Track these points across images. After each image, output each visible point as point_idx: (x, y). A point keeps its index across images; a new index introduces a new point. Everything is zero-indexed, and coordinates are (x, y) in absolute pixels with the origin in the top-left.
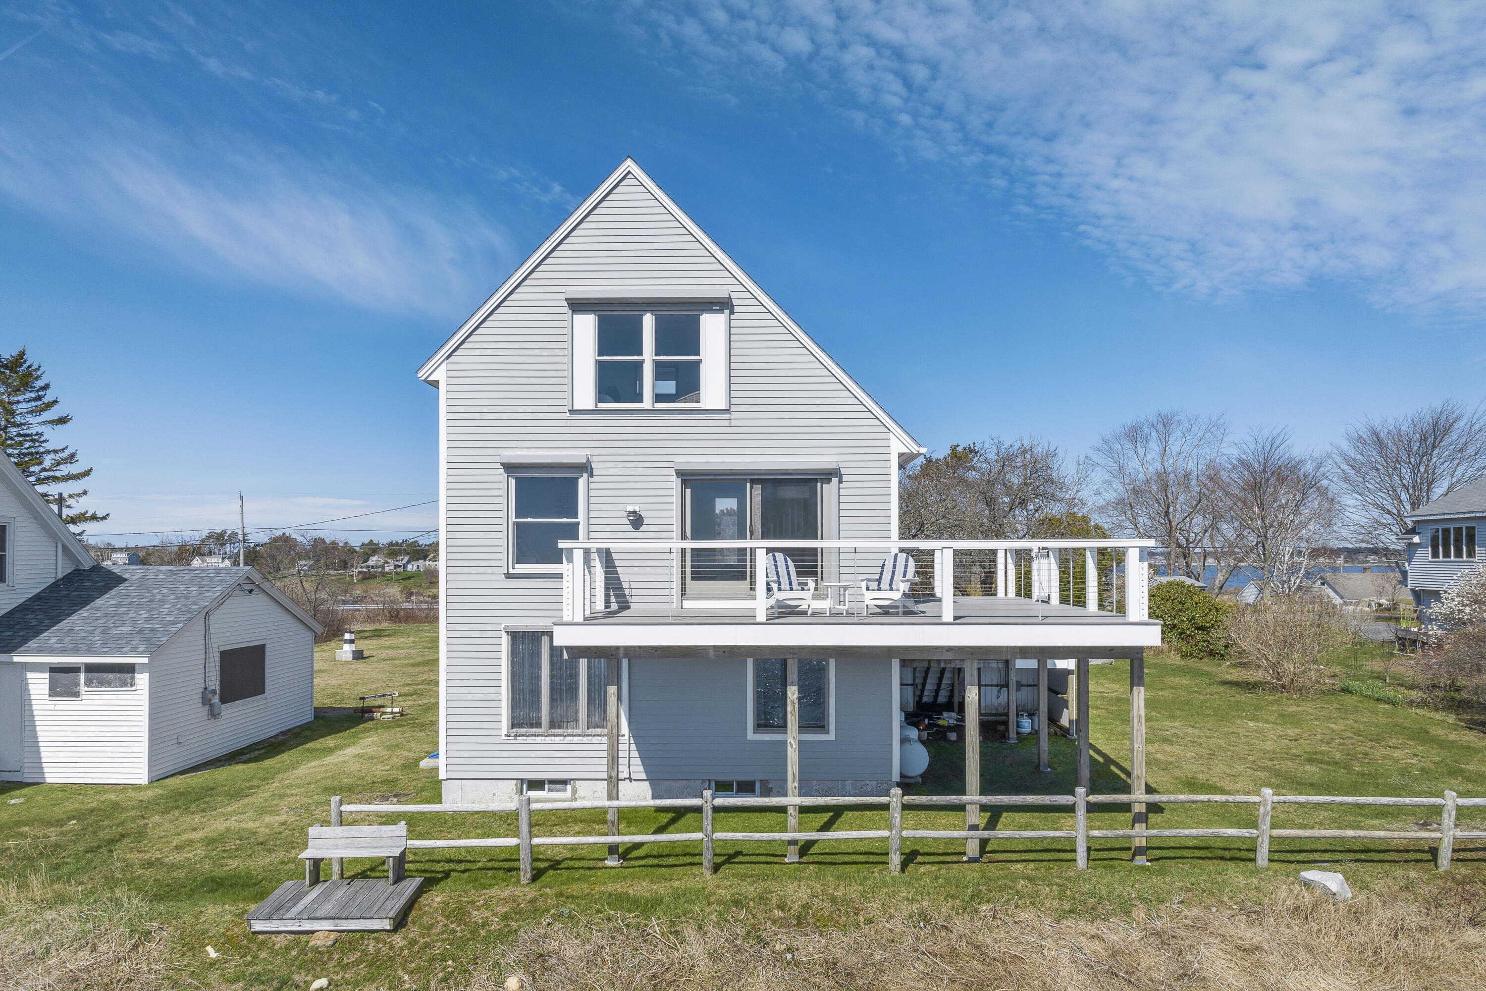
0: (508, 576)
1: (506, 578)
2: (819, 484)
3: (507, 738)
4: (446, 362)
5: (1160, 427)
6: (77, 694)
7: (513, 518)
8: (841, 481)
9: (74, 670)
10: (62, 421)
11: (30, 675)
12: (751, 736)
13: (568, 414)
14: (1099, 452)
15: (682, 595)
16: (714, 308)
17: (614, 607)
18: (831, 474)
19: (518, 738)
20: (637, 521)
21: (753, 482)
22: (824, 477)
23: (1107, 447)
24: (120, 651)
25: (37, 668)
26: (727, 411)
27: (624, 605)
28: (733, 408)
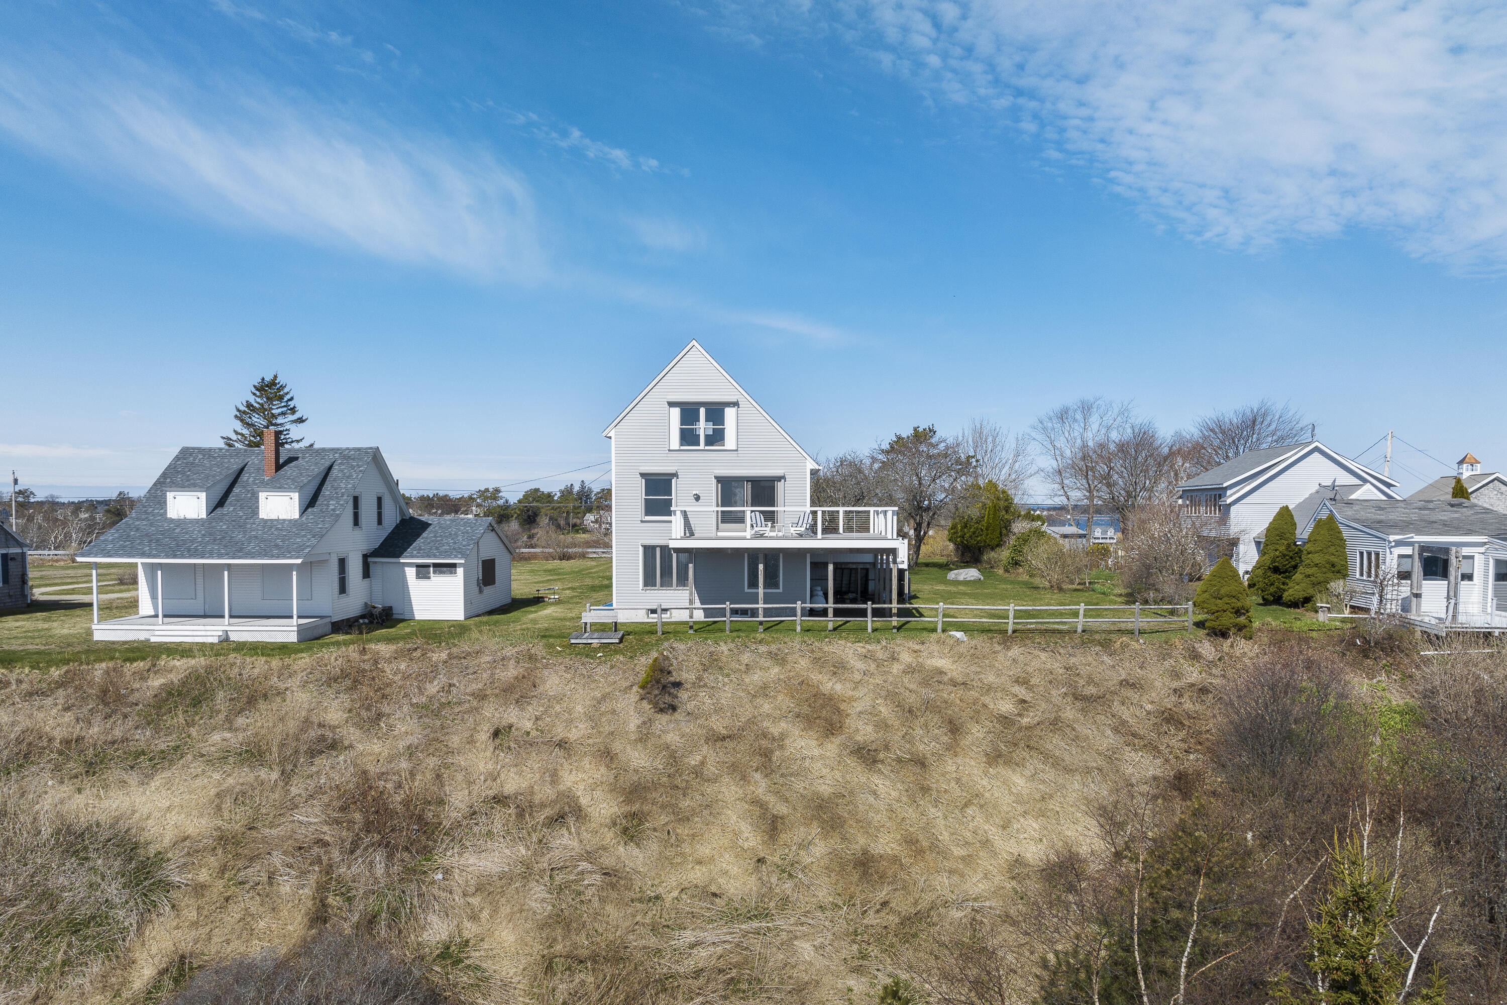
0: (642, 521)
2: (776, 482)
3: (641, 591)
4: (614, 429)
6: (429, 578)
7: (644, 497)
8: (786, 481)
9: (427, 566)
10: (301, 420)
11: (406, 569)
12: (746, 590)
13: (667, 451)
15: (717, 529)
16: (731, 406)
17: (688, 535)
18: (781, 478)
19: (648, 591)
20: (697, 498)
21: (748, 481)
22: (778, 479)
24: (449, 557)
25: (410, 565)
26: (737, 450)
27: (692, 534)
28: (739, 449)
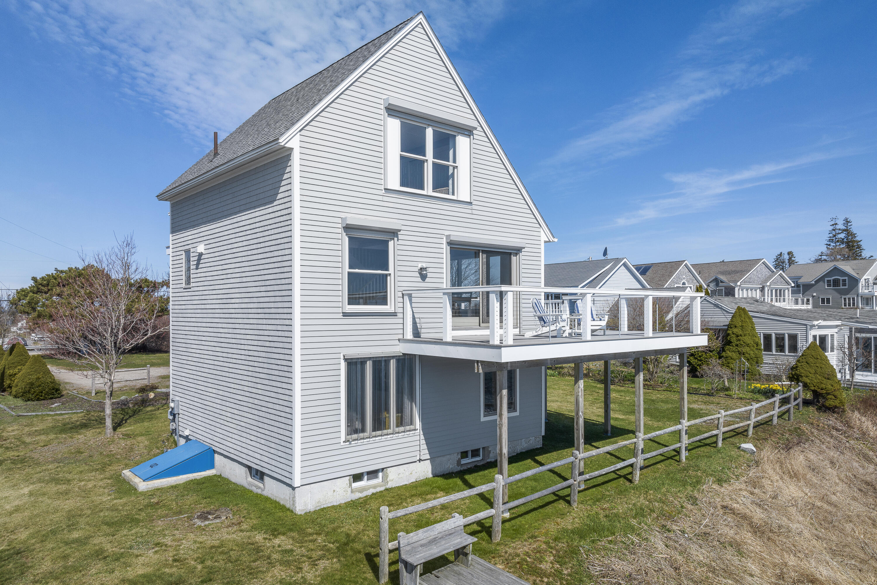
0: (346, 315)
1: (343, 316)
3: (344, 444)
4: (299, 133)
7: (347, 269)
12: (482, 419)
13: (384, 191)
16: (464, 132)
19: (352, 443)
20: (424, 275)
21: (484, 252)
22: (514, 252)
26: (470, 203)
28: (473, 202)
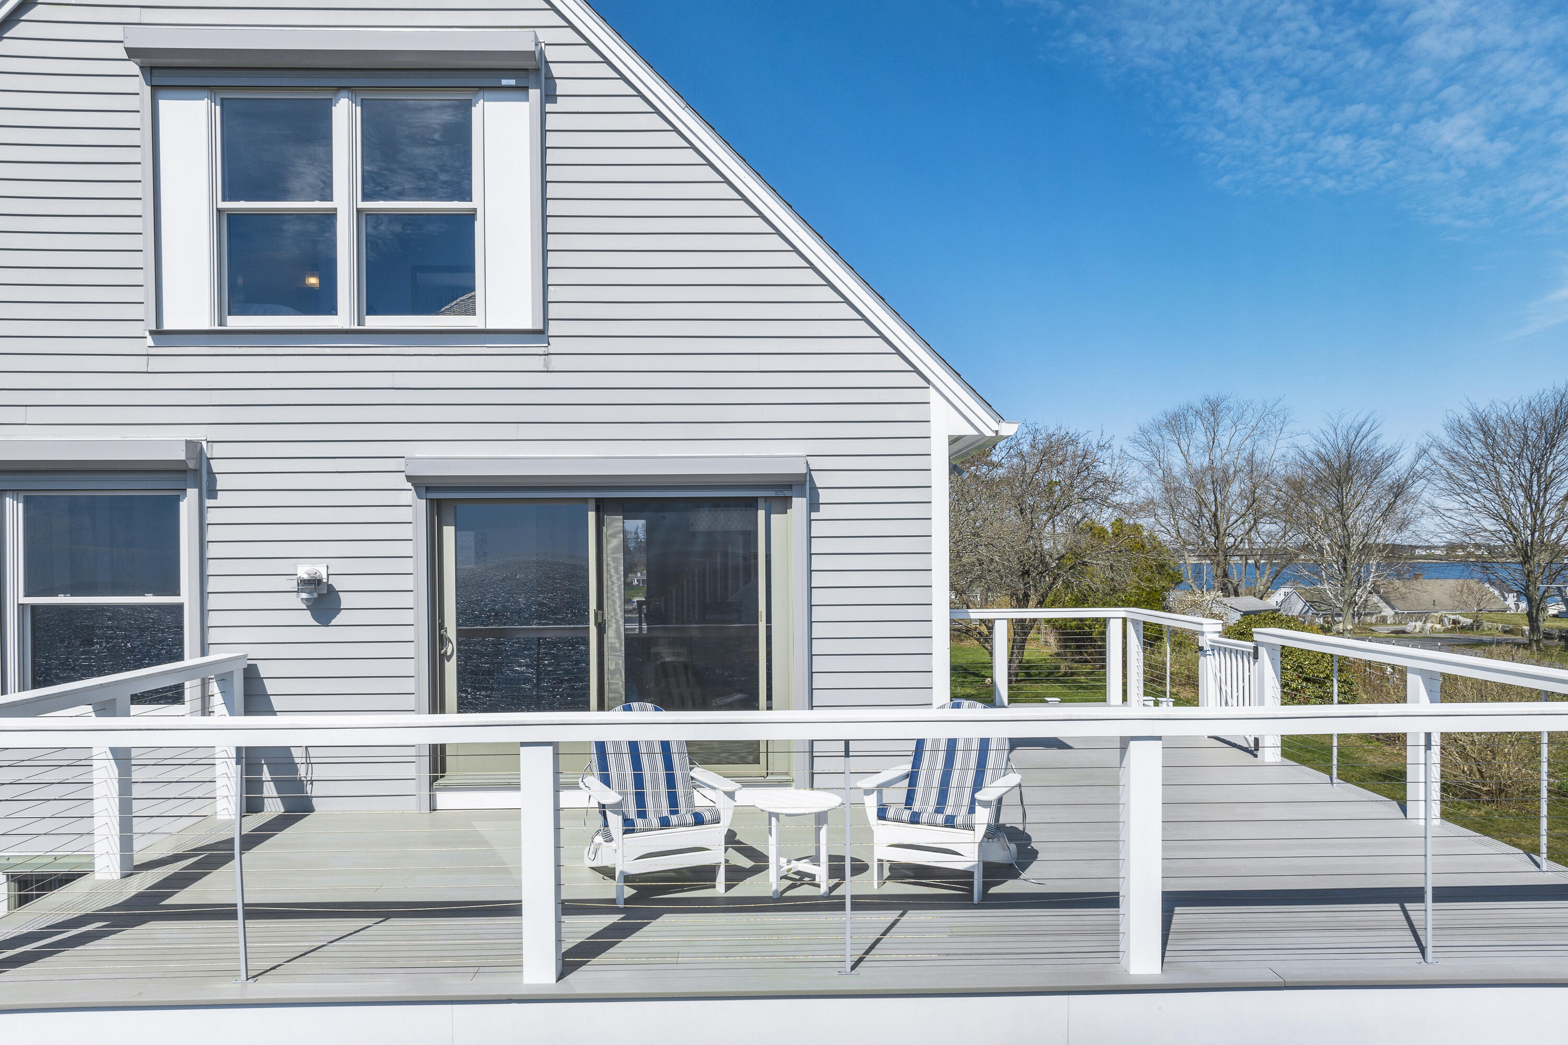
2: (761, 514)
5: (1207, 414)
8: (814, 505)
13: (150, 341)
14: (1136, 445)
15: (433, 780)
16: (505, 82)
18: (790, 487)
20: (323, 600)
21: (603, 506)
22: (771, 493)
23: (1144, 438)
26: (539, 334)
28: (554, 328)
